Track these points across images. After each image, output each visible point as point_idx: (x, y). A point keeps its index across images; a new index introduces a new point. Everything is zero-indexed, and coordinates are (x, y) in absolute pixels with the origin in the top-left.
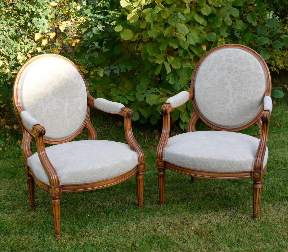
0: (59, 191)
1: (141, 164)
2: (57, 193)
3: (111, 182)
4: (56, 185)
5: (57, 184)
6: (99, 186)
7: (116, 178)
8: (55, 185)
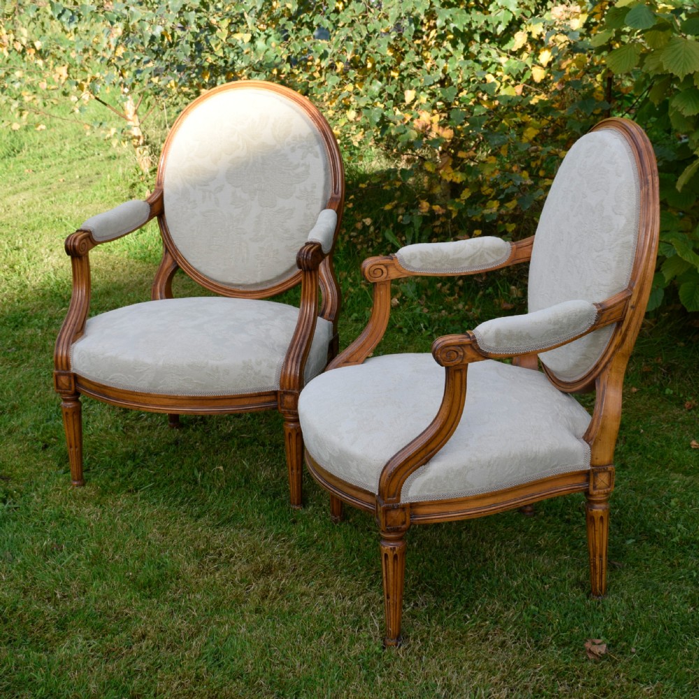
0: (67, 384)
1: (286, 393)
2: (64, 387)
3: (161, 403)
4: (63, 370)
5: (65, 368)
6: (135, 402)
7: (176, 398)
8: (60, 368)
